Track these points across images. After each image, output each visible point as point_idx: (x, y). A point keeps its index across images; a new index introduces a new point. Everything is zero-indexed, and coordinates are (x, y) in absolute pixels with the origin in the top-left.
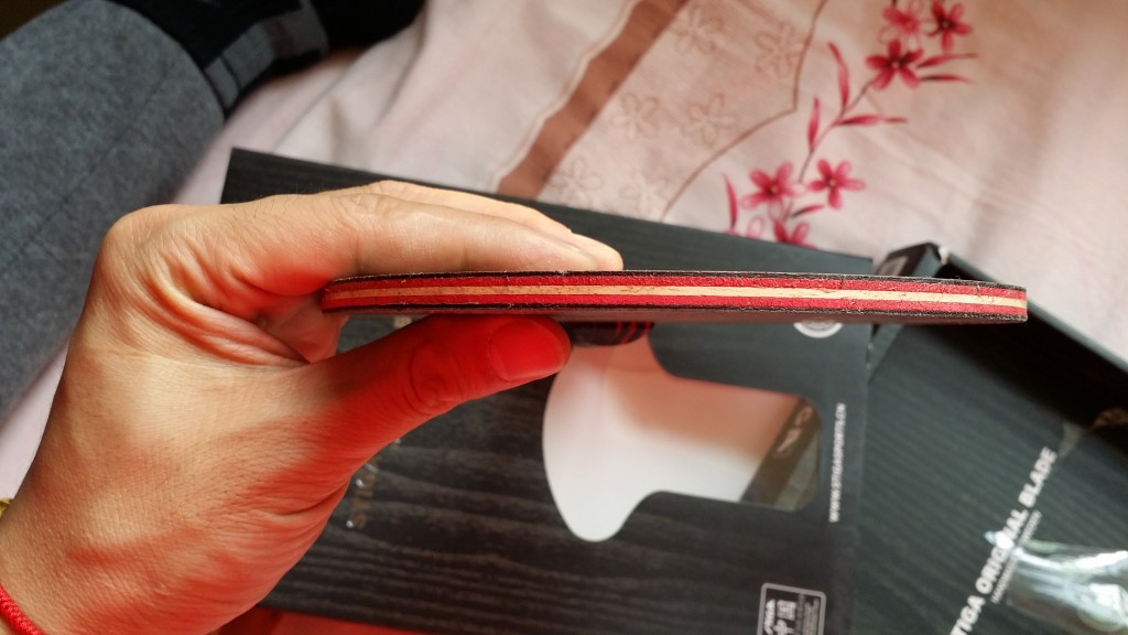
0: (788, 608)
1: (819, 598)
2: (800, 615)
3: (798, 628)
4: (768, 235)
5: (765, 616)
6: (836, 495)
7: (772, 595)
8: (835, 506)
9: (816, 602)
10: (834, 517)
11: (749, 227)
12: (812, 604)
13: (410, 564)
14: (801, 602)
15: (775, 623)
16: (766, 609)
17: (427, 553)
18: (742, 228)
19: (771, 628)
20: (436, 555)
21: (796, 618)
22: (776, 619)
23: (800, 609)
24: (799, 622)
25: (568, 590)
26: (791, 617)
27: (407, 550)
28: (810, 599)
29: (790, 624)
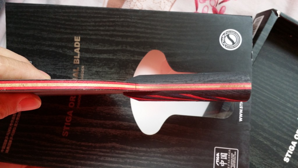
0: (224, 155)
1: (236, 151)
2: (229, 158)
3: (229, 163)
4: (210, 12)
5: (216, 159)
6: (241, 111)
7: (218, 151)
8: (241, 115)
9: (235, 152)
10: (241, 120)
11: (203, 10)
12: (234, 154)
13: (84, 148)
14: (229, 153)
15: (220, 161)
16: (216, 156)
17: (90, 144)
18: (200, 11)
19: (218, 163)
20: (93, 145)
21: (228, 159)
22: (220, 160)
23: (229, 155)
24: (229, 160)
25: (142, 154)
26: (226, 159)
27: (83, 143)
28: (233, 152)
29: (225, 161)
